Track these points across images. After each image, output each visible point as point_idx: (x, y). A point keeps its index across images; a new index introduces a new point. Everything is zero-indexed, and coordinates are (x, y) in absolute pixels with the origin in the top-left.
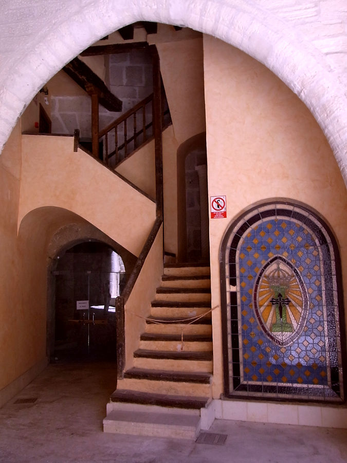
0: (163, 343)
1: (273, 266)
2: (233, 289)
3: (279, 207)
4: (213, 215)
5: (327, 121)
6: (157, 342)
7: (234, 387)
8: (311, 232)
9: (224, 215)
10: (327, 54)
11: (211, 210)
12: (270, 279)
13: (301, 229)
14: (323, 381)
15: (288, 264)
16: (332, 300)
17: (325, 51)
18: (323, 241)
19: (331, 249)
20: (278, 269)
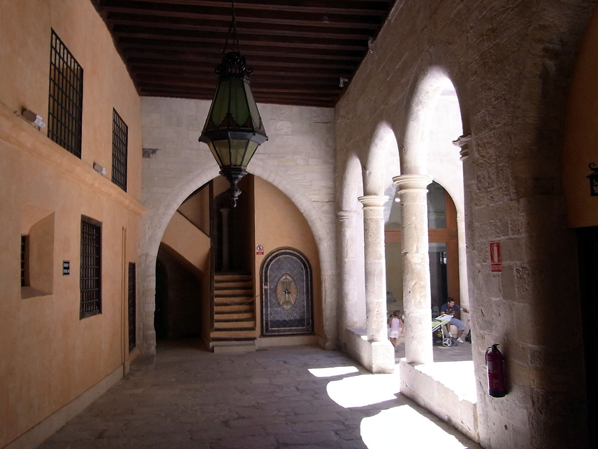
0: (227, 315)
1: (284, 277)
2: (266, 287)
3: (287, 251)
4: (258, 253)
5: (313, 226)
6: (223, 315)
7: (266, 332)
8: (300, 263)
9: (263, 253)
10: (314, 201)
11: (257, 251)
12: (283, 283)
13: (297, 262)
14: (303, 325)
15: (291, 276)
16: (308, 292)
17: (313, 200)
18: (305, 266)
19: (309, 270)
20: (286, 279)
